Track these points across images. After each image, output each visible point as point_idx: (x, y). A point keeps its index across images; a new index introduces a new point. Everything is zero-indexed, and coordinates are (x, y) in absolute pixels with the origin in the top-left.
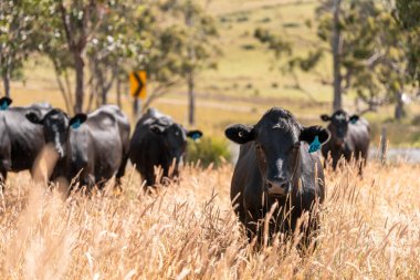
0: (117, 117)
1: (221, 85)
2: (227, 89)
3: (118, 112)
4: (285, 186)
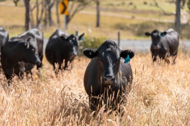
4: (113, 80)
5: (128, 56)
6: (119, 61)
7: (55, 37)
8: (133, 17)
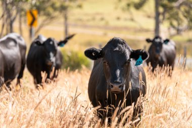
0: (18, 41)
1: (85, 18)
2: (88, 20)
3: (19, 38)
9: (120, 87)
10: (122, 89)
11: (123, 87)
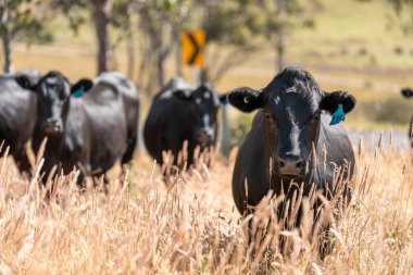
2: (331, 55)
3: (123, 82)
4: (301, 165)
5: (341, 106)
6: (318, 119)
7: (168, 94)
8: (368, 86)
9: (298, 165)
10: (304, 170)
11: (305, 165)
